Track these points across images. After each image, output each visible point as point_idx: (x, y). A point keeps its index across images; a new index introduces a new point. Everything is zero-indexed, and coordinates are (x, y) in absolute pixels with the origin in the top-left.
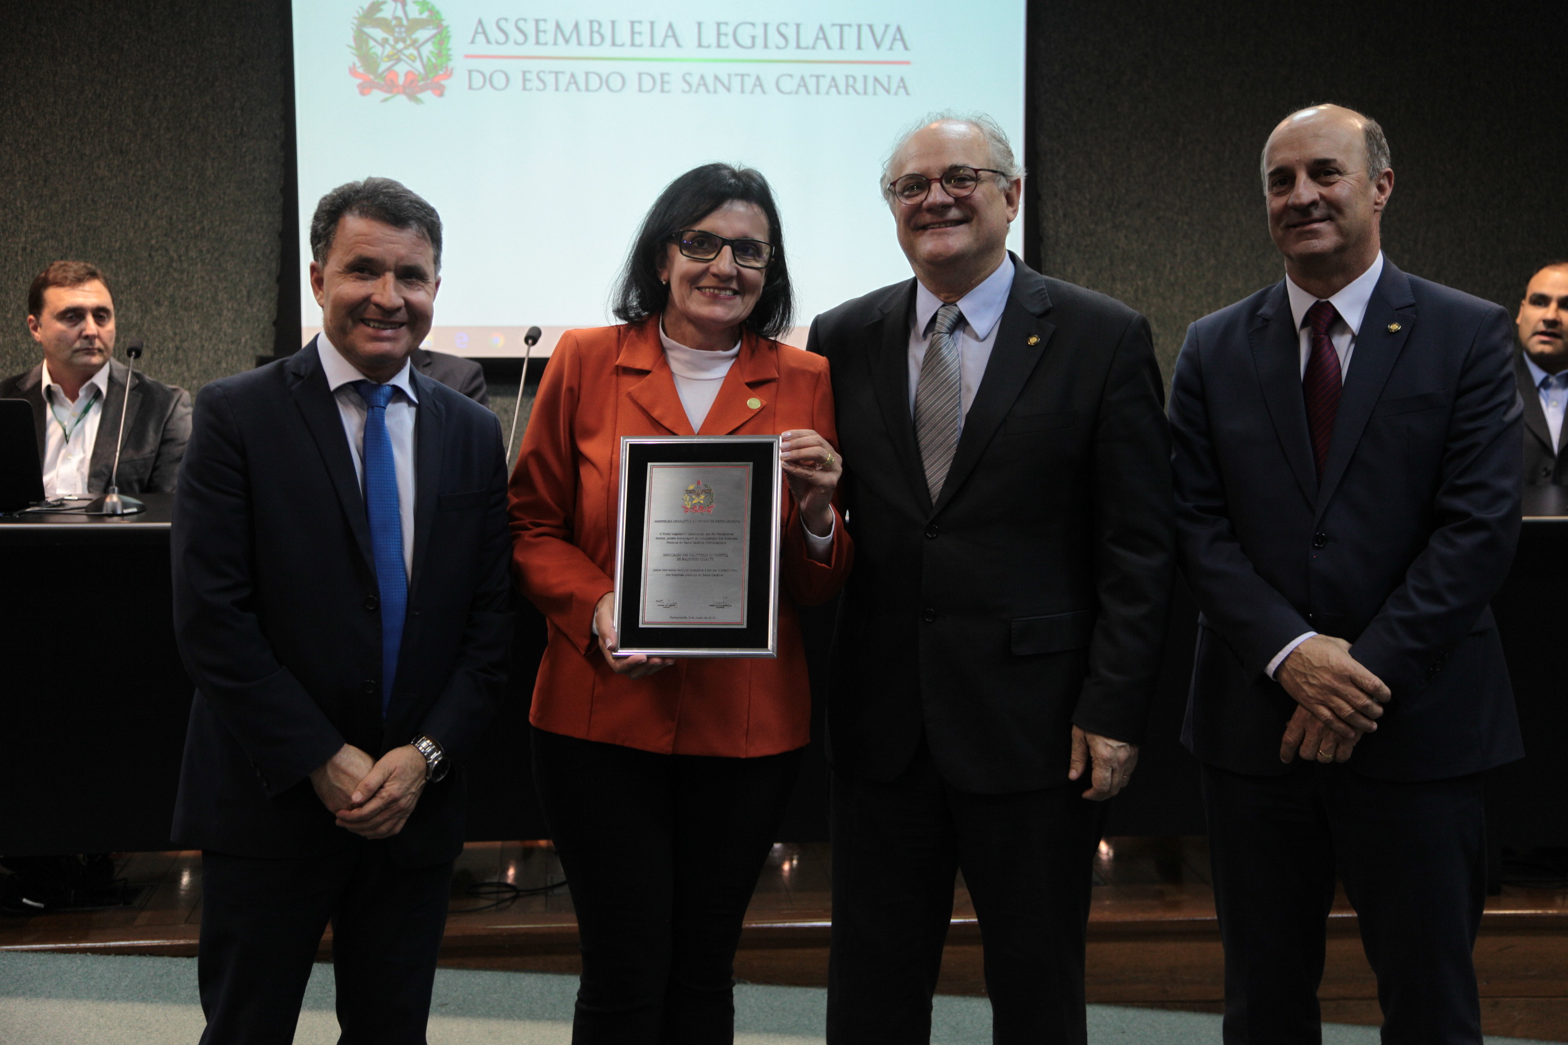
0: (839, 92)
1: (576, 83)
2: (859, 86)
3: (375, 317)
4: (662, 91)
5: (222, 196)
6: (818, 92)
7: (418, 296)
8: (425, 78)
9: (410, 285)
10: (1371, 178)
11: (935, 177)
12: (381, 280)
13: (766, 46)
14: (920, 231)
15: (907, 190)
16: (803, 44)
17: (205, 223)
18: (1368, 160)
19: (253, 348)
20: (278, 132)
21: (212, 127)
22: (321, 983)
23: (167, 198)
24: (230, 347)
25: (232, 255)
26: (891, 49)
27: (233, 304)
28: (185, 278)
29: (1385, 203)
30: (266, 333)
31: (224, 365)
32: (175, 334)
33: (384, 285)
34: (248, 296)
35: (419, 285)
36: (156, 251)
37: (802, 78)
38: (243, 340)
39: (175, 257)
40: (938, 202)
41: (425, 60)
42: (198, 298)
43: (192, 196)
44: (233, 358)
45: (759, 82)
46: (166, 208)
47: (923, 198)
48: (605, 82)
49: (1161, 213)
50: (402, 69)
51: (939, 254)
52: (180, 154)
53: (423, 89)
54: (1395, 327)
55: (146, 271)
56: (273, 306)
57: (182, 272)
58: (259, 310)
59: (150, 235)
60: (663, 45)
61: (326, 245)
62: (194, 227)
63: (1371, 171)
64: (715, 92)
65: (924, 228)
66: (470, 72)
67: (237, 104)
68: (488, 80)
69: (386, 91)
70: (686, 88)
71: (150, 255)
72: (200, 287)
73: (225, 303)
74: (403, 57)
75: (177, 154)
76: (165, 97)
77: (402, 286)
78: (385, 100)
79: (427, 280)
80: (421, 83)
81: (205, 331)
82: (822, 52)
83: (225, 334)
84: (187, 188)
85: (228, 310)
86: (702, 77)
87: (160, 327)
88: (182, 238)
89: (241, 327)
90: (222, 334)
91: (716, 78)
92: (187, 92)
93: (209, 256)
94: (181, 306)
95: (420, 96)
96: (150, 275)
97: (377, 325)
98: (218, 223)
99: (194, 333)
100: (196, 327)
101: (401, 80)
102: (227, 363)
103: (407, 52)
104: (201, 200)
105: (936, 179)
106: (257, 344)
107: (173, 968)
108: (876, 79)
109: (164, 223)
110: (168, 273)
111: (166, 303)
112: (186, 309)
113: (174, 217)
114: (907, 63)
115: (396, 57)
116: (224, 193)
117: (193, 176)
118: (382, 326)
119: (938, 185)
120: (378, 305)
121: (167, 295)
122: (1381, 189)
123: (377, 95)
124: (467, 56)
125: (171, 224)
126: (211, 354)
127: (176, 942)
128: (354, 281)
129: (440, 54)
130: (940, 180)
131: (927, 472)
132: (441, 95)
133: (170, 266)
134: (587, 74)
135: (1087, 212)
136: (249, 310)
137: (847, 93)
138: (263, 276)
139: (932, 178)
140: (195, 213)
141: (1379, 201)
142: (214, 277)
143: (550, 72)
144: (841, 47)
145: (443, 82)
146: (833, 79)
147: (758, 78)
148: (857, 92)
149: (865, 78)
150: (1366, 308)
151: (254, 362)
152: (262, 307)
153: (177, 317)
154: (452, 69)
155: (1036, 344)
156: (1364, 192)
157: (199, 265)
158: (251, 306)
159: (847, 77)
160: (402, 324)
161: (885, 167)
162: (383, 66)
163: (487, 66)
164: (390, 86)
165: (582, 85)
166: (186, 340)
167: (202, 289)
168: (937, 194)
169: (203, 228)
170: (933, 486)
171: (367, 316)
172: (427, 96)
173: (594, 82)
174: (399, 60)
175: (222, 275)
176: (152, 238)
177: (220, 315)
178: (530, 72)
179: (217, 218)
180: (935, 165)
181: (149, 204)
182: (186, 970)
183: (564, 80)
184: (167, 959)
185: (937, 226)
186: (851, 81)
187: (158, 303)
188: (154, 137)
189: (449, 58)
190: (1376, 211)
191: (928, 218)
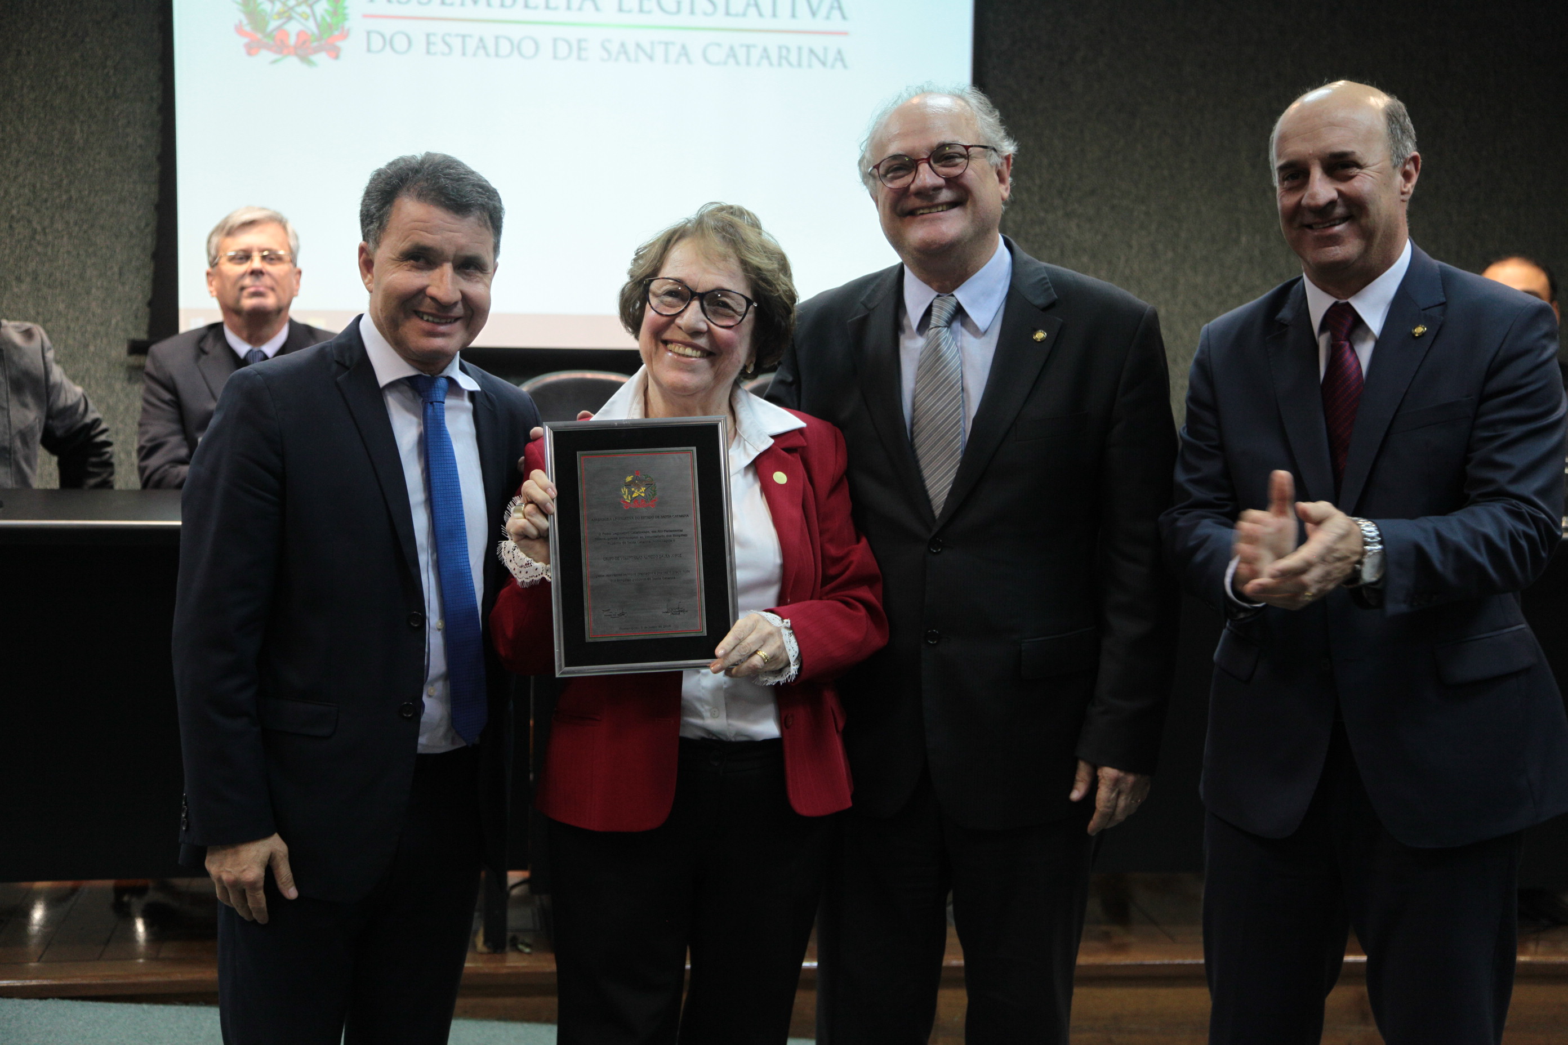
0: (771, 64)
1: (484, 47)
2: (793, 58)
3: (429, 311)
4: (579, 58)
5: (92, 163)
6: (748, 63)
7: (474, 289)
8: (319, 38)
9: (468, 277)
10: (1395, 167)
11: (922, 157)
12: (438, 271)
13: (692, 12)
14: (908, 218)
15: (892, 171)
16: (732, 11)
17: (73, 192)
18: (1391, 148)
19: (126, 330)
20: (155, 94)
21: (81, 87)
22: (188, 1028)
23: (31, 164)
24: (99, 328)
25: (102, 228)
26: (828, 18)
27: (103, 281)
28: (50, 253)
29: (1411, 191)
30: (140, 314)
31: (92, 348)
32: (38, 313)
33: (442, 276)
34: (120, 274)
35: (478, 277)
36: (18, 221)
37: (732, 48)
38: (114, 322)
39: (39, 228)
40: (928, 185)
41: (319, 18)
42: (64, 275)
43: (58, 161)
44: (101, 342)
45: (684, 51)
46: (29, 175)
47: (911, 180)
48: (516, 47)
49: (1115, 202)
50: (293, 28)
51: (932, 241)
52: (46, 116)
53: (316, 51)
54: (1419, 330)
55: (6, 244)
56: (147, 285)
57: (46, 246)
58: (132, 288)
59: (11, 203)
60: (580, 9)
61: (379, 228)
62: (60, 196)
63: (1395, 159)
64: (637, 60)
65: (912, 213)
66: (368, 33)
67: (109, 63)
68: (389, 42)
69: (276, 52)
70: (605, 55)
71: (11, 226)
72: (66, 262)
73: (94, 280)
74: (294, 15)
75: (42, 115)
76: (29, 53)
77: (459, 279)
78: (274, 62)
79: (485, 270)
80: (315, 44)
81: (71, 311)
82: (752, 20)
83: (94, 315)
84: (53, 153)
85: (98, 288)
86: (623, 45)
87: (21, 306)
88: (47, 209)
89: (111, 307)
90: (90, 315)
91: (638, 46)
92: (53, 47)
93: (77, 229)
94: (44, 284)
95: (314, 58)
96: (10, 248)
97: (431, 319)
98: (87, 193)
99: (59, 313)
100: (61, 307)
101: (292, 40)
102: (95, 346)
103: (299, 10)
104: (69, 167)
105: (923, 159)
106: (130, 327)
107: (23, 1012)
108: (811, 51)
109: (27, 191)
110: (31, 246)
111: (28, 279)
112: (49, 287)
113: (38, 185)
114: (845, 33)
115: (286, 15)
116: (94, 160)
117: (59, 140)
118: (436, 320)
119: (927, 165)
120: (433, 299)
121: (30, 270)
122: (1407, 176)
123: (266, 56)
124: (365, 16)
125: (34, 192)
126: (78, 336)
127: (28, 983)
128: (409, 270)
129: (335, 13)
130: (928, 161)
131: (926, 482)
132: (336, 57)
133: (33, 238)
134: (497, 38)
135: (1036, 199)
136: (120, 288)
137: (780, 64)
138: (137, 251)
139: (919, 158)
140: (61, 181)
141: (1405, 190)
142: (82, 252)
143: (457, 35)
144: (774, 15)
145: (339, 44)
146: (765, 50)
147: (684, 47)
148: (790, 64)
149: (800, 49)
150: (1388, 308)
151: (126, 347)
152: (135, 286)
153: (40, 295)
154: (348, 30)
155: (1043, 341)
156: (1387, 184)
157: (65, 239)
158: (123, 284)
159: (780, 48)
160: (457, 319)
161: (862, 148)
162: (273, 24)
163: (388, 27)
164: (280, 45)
165: (491, 50)
166: (50, 320)
167: (68, 264)
168: (927, 176)
169: (70, 198)
170: (936, 496)
171: (422, 309)
172: (321, 58)
173: (505, 47)
174: (290, 18)
175: (91, 250)
176: (13, 208)
177: (88, 293)
178: (434, 35)
179: (87, 186)
180: (920, 144)
181: (9, 170)
182: (37, 1013)
183: (472, 44)
184: (17, 1001)
185: (926, 211)
186: (784, 52)
187: (19, 279)
188: (16, 96)
189: (345, 17)
190: (1403, 201)
191: (914, 202)
